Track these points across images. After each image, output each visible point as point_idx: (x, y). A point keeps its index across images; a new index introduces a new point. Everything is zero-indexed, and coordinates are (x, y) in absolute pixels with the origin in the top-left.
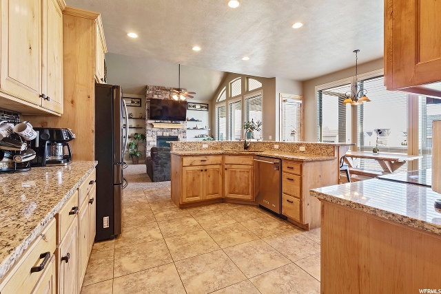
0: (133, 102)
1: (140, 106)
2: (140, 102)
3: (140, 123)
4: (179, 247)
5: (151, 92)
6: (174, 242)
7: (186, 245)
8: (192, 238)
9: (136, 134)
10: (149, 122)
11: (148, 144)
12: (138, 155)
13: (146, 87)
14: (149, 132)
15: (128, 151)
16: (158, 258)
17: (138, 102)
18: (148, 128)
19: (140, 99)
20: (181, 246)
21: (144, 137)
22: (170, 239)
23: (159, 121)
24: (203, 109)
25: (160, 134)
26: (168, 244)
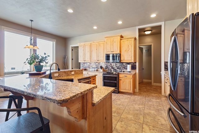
4: (139, 116)
6: (139, 119)
7: (136, 115)
8: (130, 116)
16: (149, 117)
20: (138, 116)
22: (140, 122)
26: (142, 120)
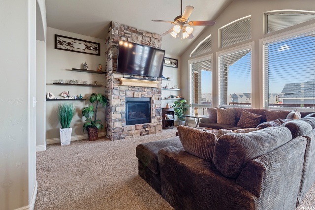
0: (88, 48)
1: (99, 55)
2: (98, 48)
3: (99, 78)
5: (117, 32)
9: (93, 94)
10: (116, 76)
11: (113, 109)
12: (98, 126)
13: (111, 25)
14: (115, 92)
15: (80, 121)
17: (95, 49)
18: (114, 85)
19: (99, 44)
21: (106, 99)
23: (129, 76)
24: (172, 65)
25: (130, 94)
